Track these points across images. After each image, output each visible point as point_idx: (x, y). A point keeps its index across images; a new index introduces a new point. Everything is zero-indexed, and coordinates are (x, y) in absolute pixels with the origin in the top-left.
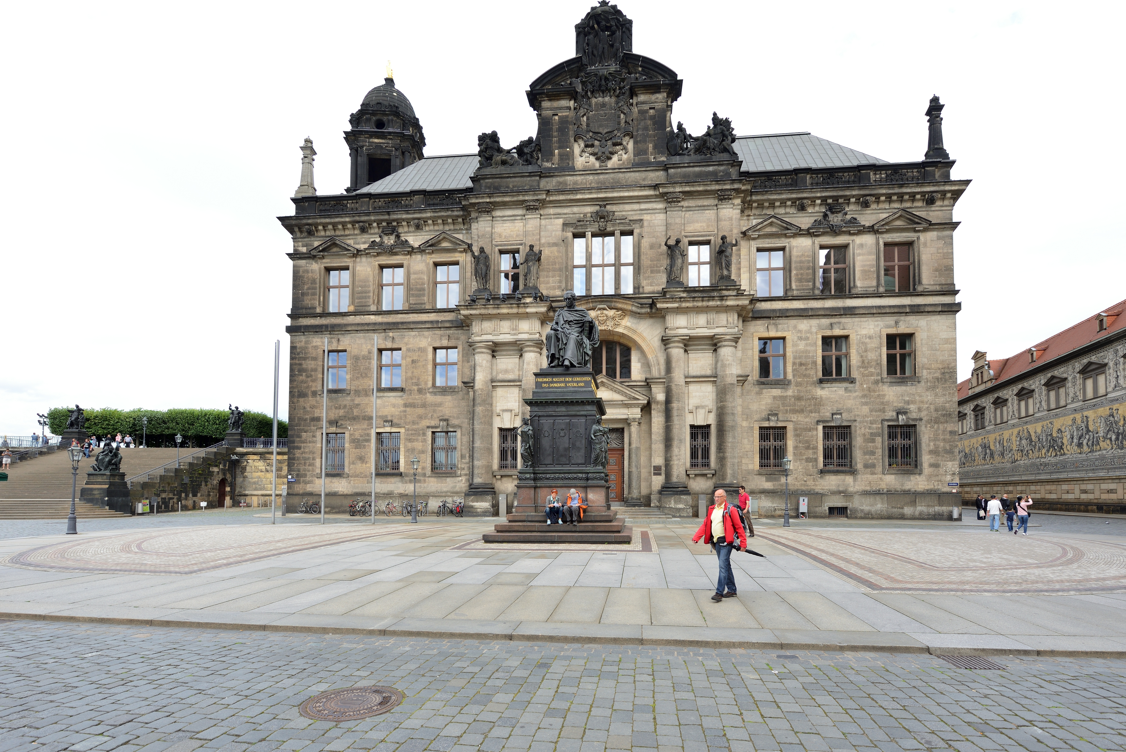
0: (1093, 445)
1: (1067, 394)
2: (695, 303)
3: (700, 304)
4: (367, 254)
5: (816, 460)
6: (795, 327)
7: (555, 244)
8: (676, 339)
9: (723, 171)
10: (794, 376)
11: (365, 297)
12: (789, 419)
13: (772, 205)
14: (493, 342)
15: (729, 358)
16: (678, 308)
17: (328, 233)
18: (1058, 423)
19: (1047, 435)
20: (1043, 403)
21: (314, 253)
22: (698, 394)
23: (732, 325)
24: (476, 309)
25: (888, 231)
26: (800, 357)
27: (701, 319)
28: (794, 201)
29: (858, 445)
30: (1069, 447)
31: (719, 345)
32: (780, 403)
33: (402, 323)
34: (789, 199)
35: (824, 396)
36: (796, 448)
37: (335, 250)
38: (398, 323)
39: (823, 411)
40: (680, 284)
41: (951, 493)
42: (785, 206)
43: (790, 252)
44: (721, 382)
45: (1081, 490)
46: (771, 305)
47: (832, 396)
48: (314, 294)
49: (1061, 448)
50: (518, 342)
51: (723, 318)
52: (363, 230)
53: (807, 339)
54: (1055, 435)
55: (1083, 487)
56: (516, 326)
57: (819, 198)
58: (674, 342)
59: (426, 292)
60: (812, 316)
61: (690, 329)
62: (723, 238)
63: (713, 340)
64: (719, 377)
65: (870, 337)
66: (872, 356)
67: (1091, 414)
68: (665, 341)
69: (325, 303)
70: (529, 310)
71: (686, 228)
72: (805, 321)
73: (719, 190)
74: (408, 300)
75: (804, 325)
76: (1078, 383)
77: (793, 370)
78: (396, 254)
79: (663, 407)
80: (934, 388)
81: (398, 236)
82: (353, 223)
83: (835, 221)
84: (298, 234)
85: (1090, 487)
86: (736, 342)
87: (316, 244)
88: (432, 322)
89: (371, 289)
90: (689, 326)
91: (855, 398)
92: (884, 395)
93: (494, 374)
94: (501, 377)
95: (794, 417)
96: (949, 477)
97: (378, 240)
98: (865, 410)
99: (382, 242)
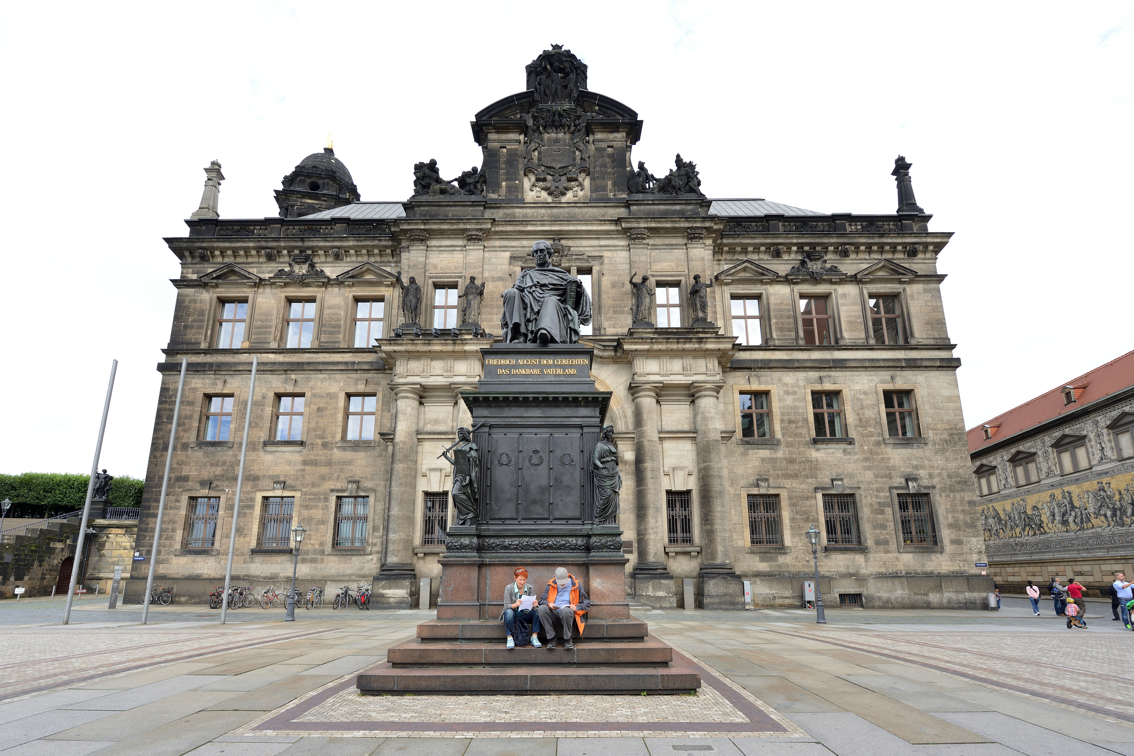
0: (1082, 522)
1: (1039, 470)
2: (669, 346)
3: (675, 346)
4: (273, 284)
6: (780, 380)
7: (502, 278)
8: (648, 386)
9: (691, 211)
10: (783, 435)
11: (265, 333)
12: (781, 485)
13: (744, 251)
14: (421, 385)
15: (712, 410)
16: (648, 350)
17: (227, 259)
18: (1032, 500)
19: (1020, 513)
20: (1010, 480)
21: (203, 278)
22: (674, 453)
23: (712, 372)
24: (401, 344)
25: (872, 282)
26: (789, 414)
27: (676, 365)
28: (768, 246)
29: (865, 517)
30: (1050, 525)
31: (697, 395)
32: (770, 466)
33: (309, 363)
34: (763, 245)
35: (820, 459)
36: (793, 519)
37: (231, 276)
38: (303, 363)
39: (821, 476)
40: (650, 325)
41: (981, 576)
42: (759, 252)
43: (768, 299)
44: (703, 438)
45: (1074, 572)
46: (751, 355)
47: (829, 459)
48: (200, 327)
49: (1040, 526)
50: (453, 386)
51: (701, 365)
52: (270, 258)
53: (794, 393)
54: (1029, 512)
55: (1077, 568)
56: (451, 367)
57: (794, 244)
58: (645, 390)
59: (342, 330)
60: (798, 368)
61: (663, 375)
62: (696, 278)
63: (689, 390)
64: (699, 432)
65: (865, 393)
66: (869, 413)
67: (1074, 489)
68: (633, 389)
69: (213, 338)
70: (467, 348)
71: (652, 267)
72: (791, 374)
73: (688, 228)
74: (318, 337)
75: (790, 378)
76: (1051, 457)
77: (782, 429)
78: (308, 285)
79: (633, 468)
80: (943, 451)
81: (312, 266)
82: (258, 249)
83: (815, 268)
84: (189, 260)
85: (1086, 568)
86: (718, 393)
87: (210, 270)
88: (346, 363)
89: (274, 323)
90: (662, 372)
91: (856, 461)
92: (889, 459)
93: (421, 424)
94: (429, 428)
95: (787, 483)
96: (975, 557)
97: (287, 269)
98: (869, 475)
99: (292, 272)
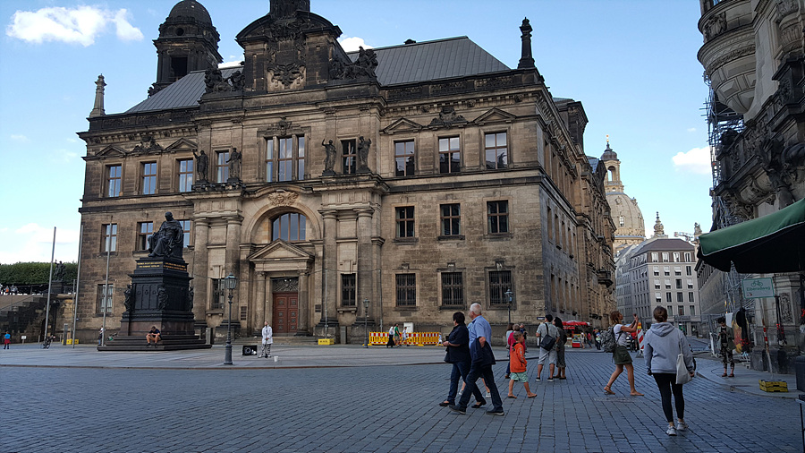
2: (339, 187)
3: (342, 187)
4: (133, 155)
5: (437, 299)
6: (421, 198)
7: (252, 146)
8: (328, 212)
10: (420, 235)
11: (131, 186)
12: (417, 268)
13: (404, 110)
14: (207, 218)
15: (364, 225)
16: (327, 190)
17: (109, 141)
21: (99, 156)
22: (346, 251)
23: (366, 201)
24: (194, 195)
25: (485, 124)
26: (425, 221)
27: (346, 198)
28: (418, 106)
29: (467, 288)
31: (358, 216)
32: (410, 256)
33: (154, 203)
34: (415, 105)
35: (442, 250)
36: (422, 290)
37: (113, 153)
38: (151, 204)
39: (441, 261)
42: (412, 110)
43: (417, 143)
44: (360, 243)
46: (404, 183)
47: (447, 250)
48: (98, 185)
50: (224, 218)
51: (359, 197)
52: (131, 139)
53: (429, 207)
56: (222, 206)
57: (435, 103)
58: (328, 214)
59: (171, 181)
60: (433, 190)
61: (337, 205)
62: (361, 138)
63: (355, 212)
64: (359, 239)
65: (475, 205)
66: (476, 218)
68: (322, 214)
69: (106, 190)
70: (229, 195)
71: (339, 132)
72: (428, 194)
73: (358, 104)
74: (158, 187)
75: (427, 196)
77: (420, 231)
78: (151, 154)
79: (321, 261)
80: (523, 242)
81: (153, 142)
82: (124, 134)
83: (447, 119)
84: (90, 143)
86: (372, 214)
87: (101, 149)
88: (173, 202)
89: (135, 179)
90: (337, 203)
91: (464, 251)
92: (486, 248)
93: (210, 239)
94: (214, 242)
95: (420, 266)
96: (537, 313)
97: (140, 145)
98: (472, 259)
99: (142, 146)
